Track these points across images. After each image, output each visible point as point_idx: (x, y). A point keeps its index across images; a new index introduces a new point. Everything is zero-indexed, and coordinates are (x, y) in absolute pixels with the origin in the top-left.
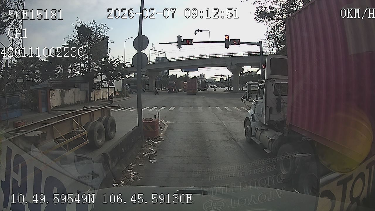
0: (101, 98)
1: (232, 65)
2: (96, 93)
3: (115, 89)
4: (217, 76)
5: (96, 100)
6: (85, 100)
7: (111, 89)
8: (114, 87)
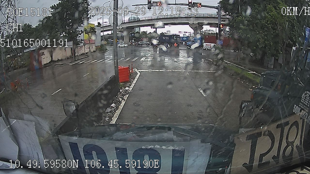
0: (84, 53)
1: (194, 24)
2: (79, 49)
3: (95, 44)
4: (181, 32)
5: (80, 55)
6: (71, 55)
7: (92, 45)
8: (94, 42)
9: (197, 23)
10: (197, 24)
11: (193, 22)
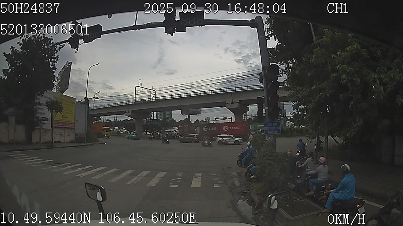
4: (218, 118)
8: (74, 127)
9: (238, 101)
10: (237, 103)
11: (232, 101)
